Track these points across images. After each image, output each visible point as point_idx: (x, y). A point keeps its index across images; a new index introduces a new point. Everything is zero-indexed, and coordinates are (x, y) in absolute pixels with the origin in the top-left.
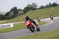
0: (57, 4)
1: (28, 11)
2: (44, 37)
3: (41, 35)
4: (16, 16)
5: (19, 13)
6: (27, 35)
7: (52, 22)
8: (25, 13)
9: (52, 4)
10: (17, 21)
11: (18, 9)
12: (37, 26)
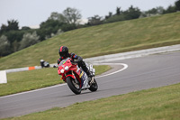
0: (141, 11)
1: (52, 35)
2: (101, 114)
3: (94, 105)
4: (15, 48)
5: (24, 39)
6: (50, 107)
7: (126, 66)
8: (42, 39)
9: (126, 13)
10: (19, 64)
11: (20, 28)
12: (91, 77)
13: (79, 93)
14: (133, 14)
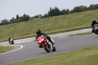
13: (49, 52)
14: (26, 18)
